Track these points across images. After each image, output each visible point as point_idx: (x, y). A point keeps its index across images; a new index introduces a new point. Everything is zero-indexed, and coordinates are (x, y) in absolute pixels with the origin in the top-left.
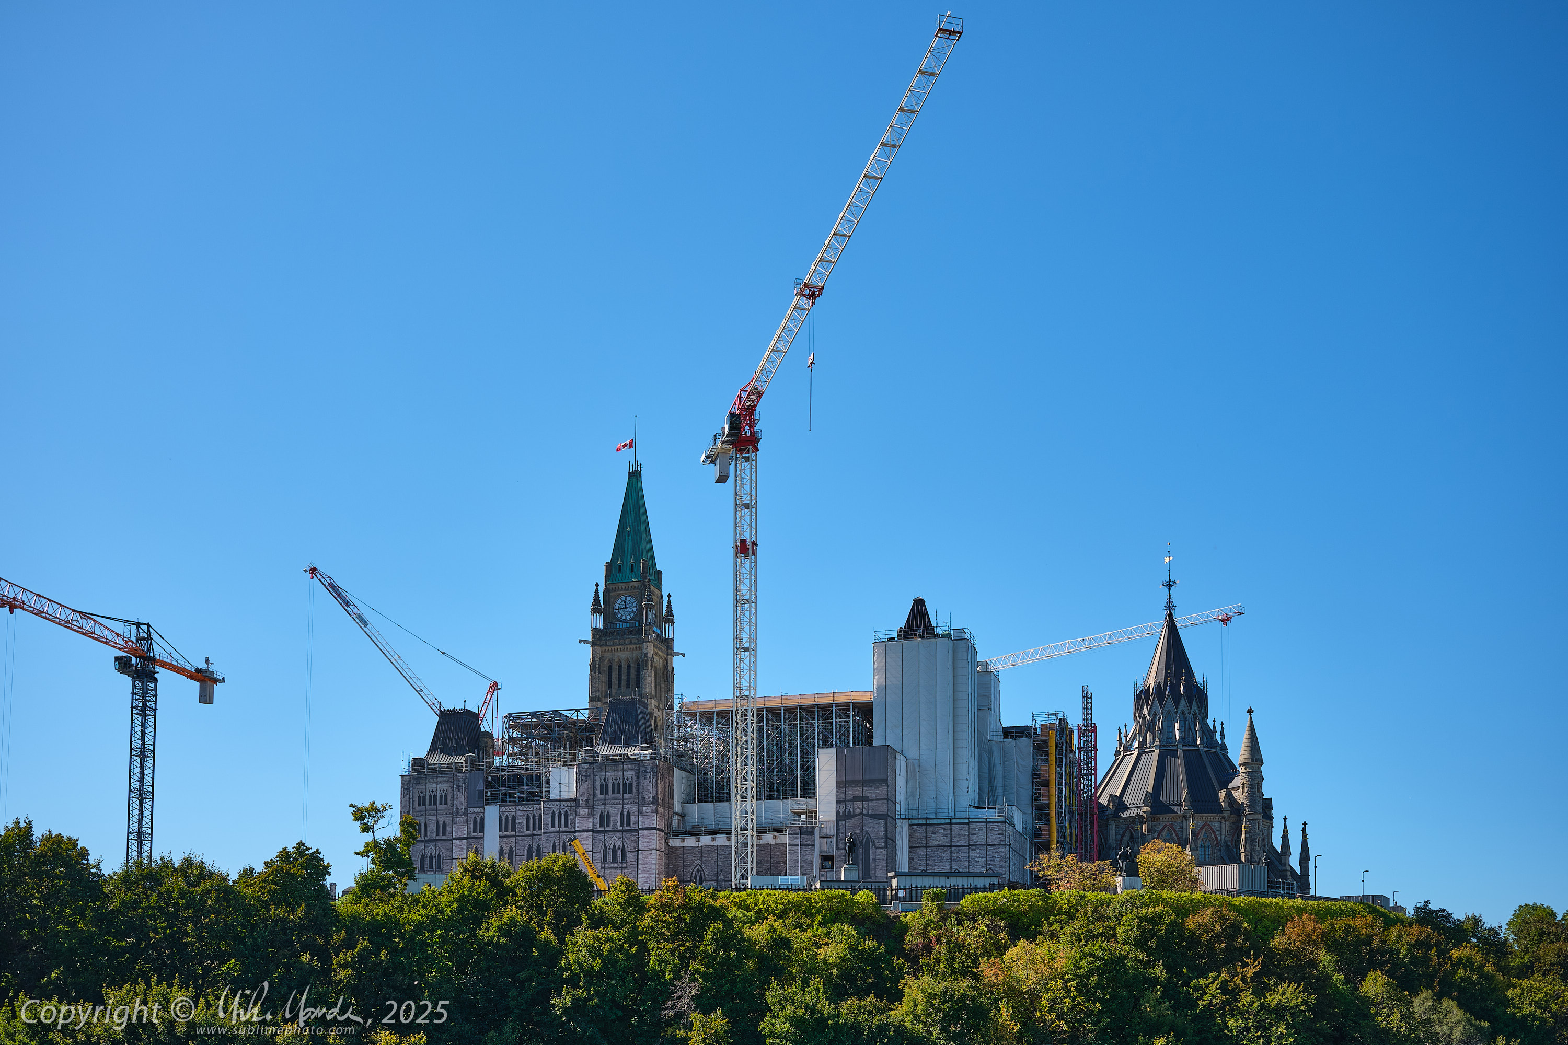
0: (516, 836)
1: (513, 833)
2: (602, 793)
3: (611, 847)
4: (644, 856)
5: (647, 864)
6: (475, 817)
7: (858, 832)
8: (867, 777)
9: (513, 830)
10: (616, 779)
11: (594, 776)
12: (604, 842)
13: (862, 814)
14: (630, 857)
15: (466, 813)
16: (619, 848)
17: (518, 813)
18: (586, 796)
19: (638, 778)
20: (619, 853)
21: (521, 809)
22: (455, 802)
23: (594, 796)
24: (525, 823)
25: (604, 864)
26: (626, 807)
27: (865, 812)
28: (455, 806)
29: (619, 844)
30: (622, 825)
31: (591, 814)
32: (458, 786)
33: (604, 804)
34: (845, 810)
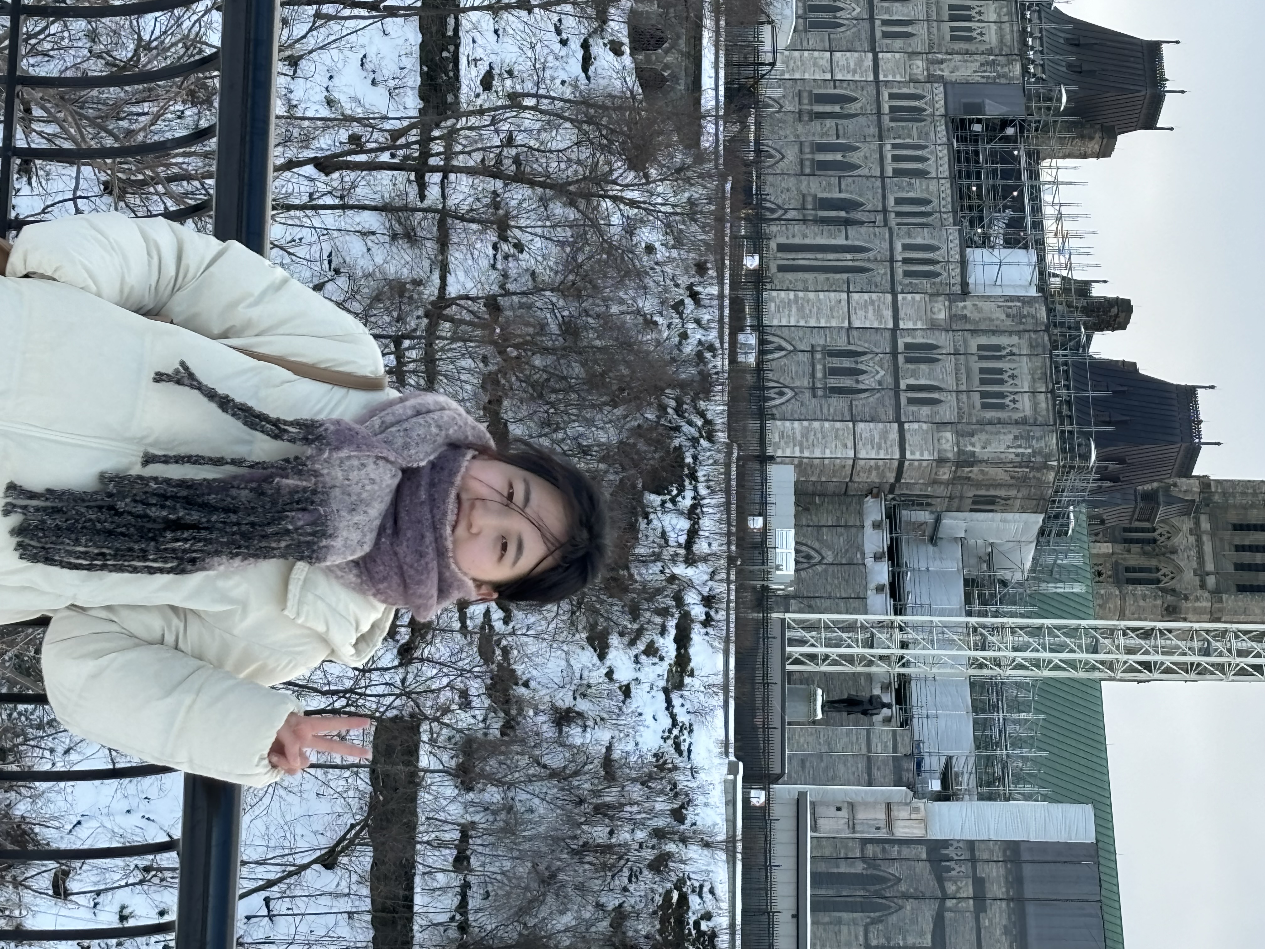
0: (883, 177)
1: (889, 172)
2: (980, 347)
3: (860, 366)
4: (841, 433)
5: (824, 438)
6: (924, 97)
7: (903, 887)
8: (1031, 909)
9: (897, 173)
10: (1013, 377)
11: (1019, 333)
12: (872, 353)
13: (945, 897)
14: (838, 403)
15: (931, 79)
16: (857, 382)
17: (934, 182)
18: (975, 316)
19: (1017, 423)
20: (847, 382)
21: (942, 188)
22: (957, 57)
23: (974, 332)
24: (911, 195)
25: (823, 352)
26: (950, 399)
27: (949, 903)
28: (949, 57)
29: (867, 381)
30: (910, 388)
31: (934, 326)
32: (993, 63)
33: (956, 353)
34: (951, 860)
